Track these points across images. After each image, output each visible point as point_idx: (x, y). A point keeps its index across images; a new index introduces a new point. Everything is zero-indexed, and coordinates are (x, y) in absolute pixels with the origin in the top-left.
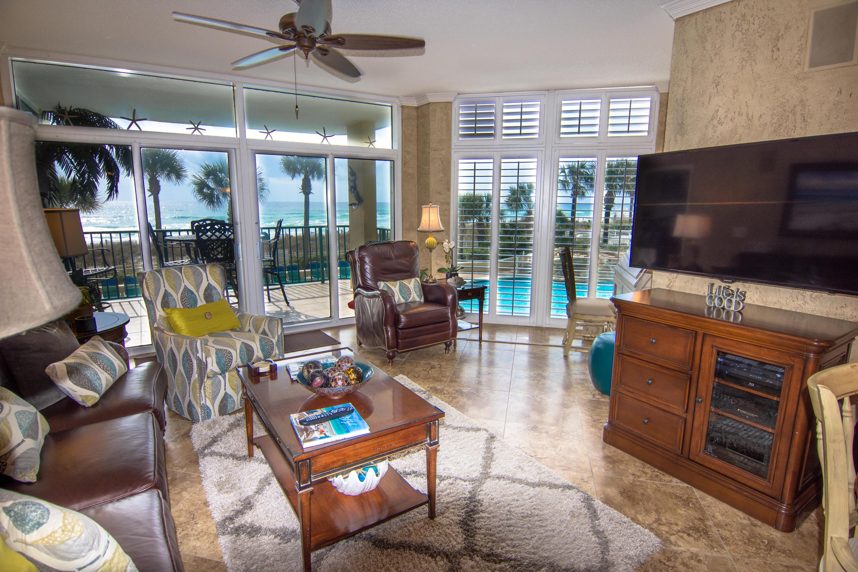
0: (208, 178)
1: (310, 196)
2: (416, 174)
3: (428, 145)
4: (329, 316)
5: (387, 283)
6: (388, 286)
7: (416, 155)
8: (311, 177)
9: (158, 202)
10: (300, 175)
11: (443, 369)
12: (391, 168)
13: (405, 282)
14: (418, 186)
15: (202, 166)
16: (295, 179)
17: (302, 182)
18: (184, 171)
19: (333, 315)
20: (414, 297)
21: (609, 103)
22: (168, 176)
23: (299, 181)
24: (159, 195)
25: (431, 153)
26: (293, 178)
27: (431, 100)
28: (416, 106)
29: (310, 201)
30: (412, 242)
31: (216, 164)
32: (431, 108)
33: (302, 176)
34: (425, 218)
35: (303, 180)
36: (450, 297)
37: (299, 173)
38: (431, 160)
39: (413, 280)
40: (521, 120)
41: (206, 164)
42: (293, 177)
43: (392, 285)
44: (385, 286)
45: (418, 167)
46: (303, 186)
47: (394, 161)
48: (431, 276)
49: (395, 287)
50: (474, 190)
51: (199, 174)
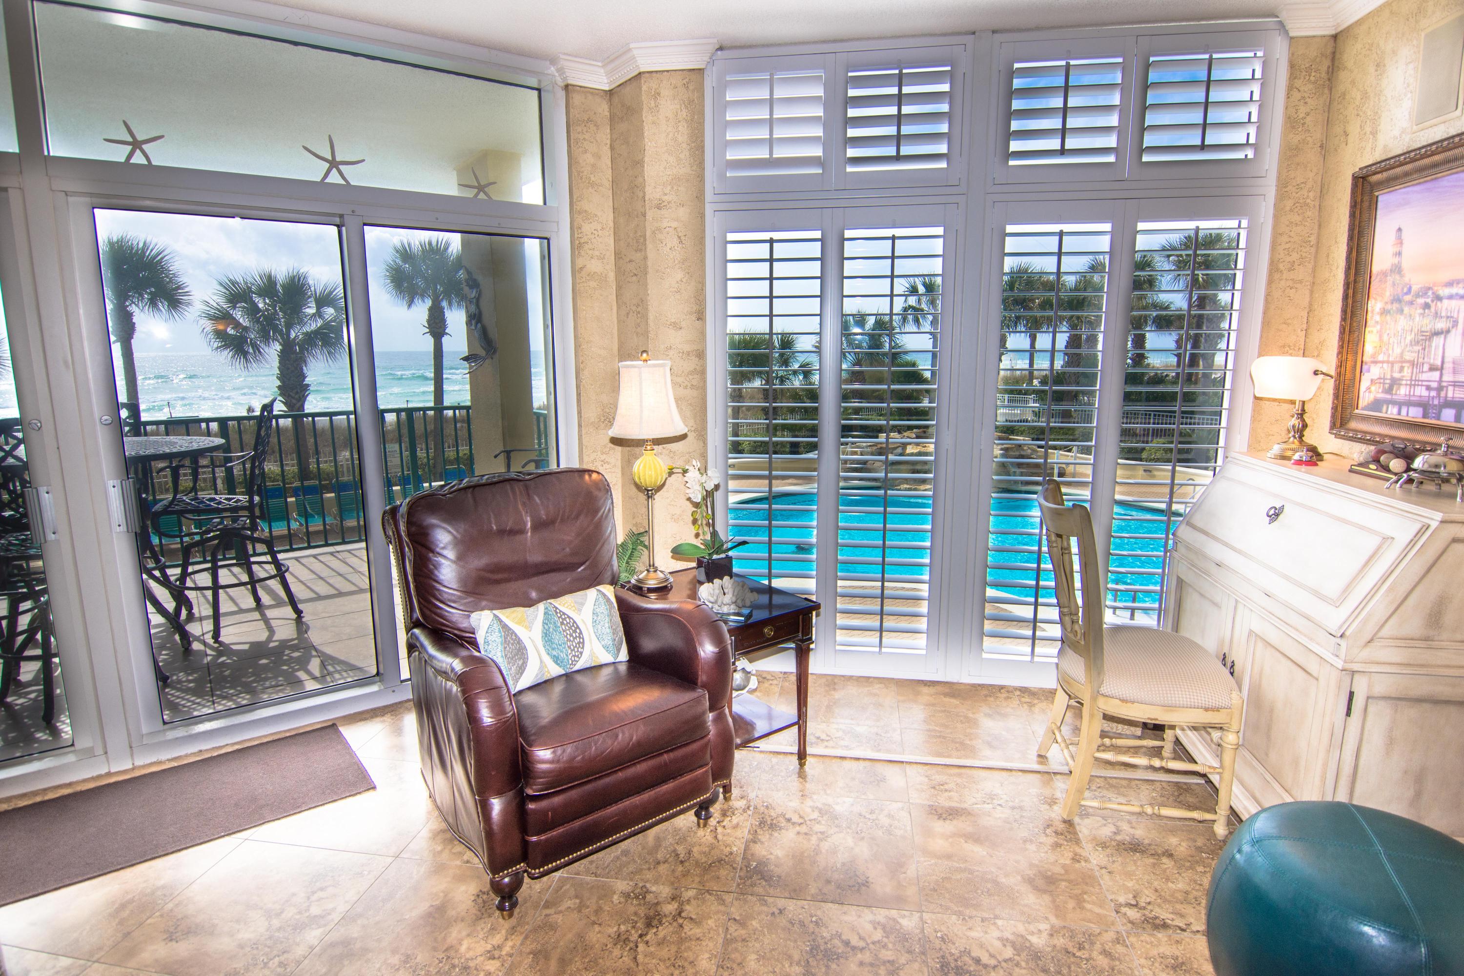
0: (234, 307)
1: (445, 340)
2: (612, 276)
3: (641, 194)
4: (375, 672)
5: (502, 614)
6: (505, 627)
7: (612, 224)
8: (444, 304)
9: (132, 354)
10: (424, 301)
11: (687, 926)
12: (542, 258)
13: (566, 604)
14: (619, 307)
15: (221, 284)
16: (414, 307)
17: (427, 312)
18: (186, 294)
19: (381, 671)
20: (592, 654)
21: (1147, 66)
22: (153, 303)
23: (421, 310)
24: (133, 341)
25: (650, 215)
26: (410, 306)
27: (645, 64)
28: (607, 89)
29: (445, 349)
30: (590, 472)
31: (250, 280)
32: (644, 88)
33: (429, 303)
34: (627, 398)
35: (431, 310)
36: (707, 650)
37: (423, 297)
38: (648, 233)
39: (591, 594)
40: (899, 119)
41: (230, 280)
42: (410, 304)
43: (519, 623)
44: (496, 627)
45: (618, 255)
46: (428, 321)
47: (548, 240)
48: (652, 567)
49: (529, 628)
50: (771, 316)
51: (215, 298)
